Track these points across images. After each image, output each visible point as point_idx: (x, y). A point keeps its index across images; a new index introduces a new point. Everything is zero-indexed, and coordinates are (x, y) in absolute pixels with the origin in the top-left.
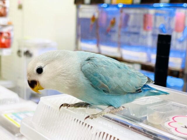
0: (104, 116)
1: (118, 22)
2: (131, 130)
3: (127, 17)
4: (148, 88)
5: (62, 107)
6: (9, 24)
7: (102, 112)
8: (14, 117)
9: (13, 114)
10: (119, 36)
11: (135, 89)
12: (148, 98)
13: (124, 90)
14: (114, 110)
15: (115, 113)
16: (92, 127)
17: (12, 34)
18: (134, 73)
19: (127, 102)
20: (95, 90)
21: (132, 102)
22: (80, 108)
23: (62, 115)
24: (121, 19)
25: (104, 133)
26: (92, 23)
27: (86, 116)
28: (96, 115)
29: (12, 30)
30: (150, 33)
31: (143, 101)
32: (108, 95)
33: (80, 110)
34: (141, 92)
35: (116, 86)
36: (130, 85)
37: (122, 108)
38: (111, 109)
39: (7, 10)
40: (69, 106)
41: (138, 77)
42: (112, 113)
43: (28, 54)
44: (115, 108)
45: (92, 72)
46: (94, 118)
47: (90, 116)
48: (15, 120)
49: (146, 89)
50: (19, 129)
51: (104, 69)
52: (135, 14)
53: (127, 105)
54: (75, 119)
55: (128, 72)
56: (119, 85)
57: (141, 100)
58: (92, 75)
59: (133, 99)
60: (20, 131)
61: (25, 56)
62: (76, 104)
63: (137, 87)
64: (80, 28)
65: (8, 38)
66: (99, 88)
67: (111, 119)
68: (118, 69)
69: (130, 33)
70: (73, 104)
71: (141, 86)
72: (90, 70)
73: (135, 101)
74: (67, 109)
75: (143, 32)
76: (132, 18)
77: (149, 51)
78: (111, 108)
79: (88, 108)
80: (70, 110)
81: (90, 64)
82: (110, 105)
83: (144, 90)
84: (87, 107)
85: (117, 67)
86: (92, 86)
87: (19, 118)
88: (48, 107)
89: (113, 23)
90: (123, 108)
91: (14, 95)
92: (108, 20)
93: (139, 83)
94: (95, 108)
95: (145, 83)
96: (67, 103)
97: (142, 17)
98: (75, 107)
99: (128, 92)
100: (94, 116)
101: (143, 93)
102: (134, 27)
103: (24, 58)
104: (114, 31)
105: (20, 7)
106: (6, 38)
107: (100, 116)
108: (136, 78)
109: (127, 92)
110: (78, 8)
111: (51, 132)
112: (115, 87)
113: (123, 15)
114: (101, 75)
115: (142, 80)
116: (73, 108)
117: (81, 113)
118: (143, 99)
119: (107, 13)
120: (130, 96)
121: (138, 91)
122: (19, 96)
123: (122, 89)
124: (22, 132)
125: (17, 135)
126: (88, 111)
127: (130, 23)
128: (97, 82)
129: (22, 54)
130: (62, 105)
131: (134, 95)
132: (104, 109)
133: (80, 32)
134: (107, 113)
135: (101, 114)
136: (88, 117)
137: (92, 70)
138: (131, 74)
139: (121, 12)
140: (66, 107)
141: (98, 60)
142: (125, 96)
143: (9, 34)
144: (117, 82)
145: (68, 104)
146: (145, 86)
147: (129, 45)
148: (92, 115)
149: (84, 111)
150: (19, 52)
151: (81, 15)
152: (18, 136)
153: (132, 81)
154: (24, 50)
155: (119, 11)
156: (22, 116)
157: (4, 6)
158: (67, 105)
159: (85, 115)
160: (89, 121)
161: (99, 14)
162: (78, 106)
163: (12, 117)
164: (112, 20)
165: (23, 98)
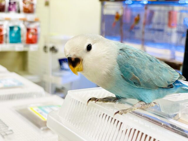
0: (134, 112)
1: (143, 19)
2: (164, 128)
3: (152, 13)
4: (181, 84)
5: (90, 102)
6: (37, 20)
7: (133, 107)
8: (40, 111)
9: (39, 107)
10: (143, 33)
11: (167, 84)
12: (179, 95)
13: (155, 84)
14: (145, 105)
15: (146, 109)
16: (122, 123)
17: (39, 31)
18: (166, 68)
19: (157, 98)
20: (125, 82)
21: (163, 98)
22: (108, 103)
23: (90, 110)
24: (145, 15)
25: (135, 130)
26: (115, 20)
27: (116, 111)
28: (126, 110)
29: (39, 26)
30: (175, 30)
31: (174, 98)
32: (139, 88)
33: (109, 105)
34: (173, 87)
35: (147, 78)
36: (162, 79)
37: (153, 103)
38: (142, 105)
39: (35, 7)
40: (98, 100)
41: (170, 72)
42: (143, 109)
43: (53, 49)
44: (146, 104)
45: (123, 63)
46: (123, 114)
47: (120, 112)
48: (41, 113)
49: (179, 85)
50: (45, 122)
51: (136, 60)
52: (160, 11)
53: (158, 101)
54: (104, 114)
55: (160, 65)
56: (151, 78)
57: (171, 96)
58: (124, 66)
59: (164, 95)
60: (47, 125)
61: (51, 51)
62: (105, 98)
63: (169, 82)
64: (104, 25)
65: (35, 34)
66: (130, 80)
67: (141, 115)
68: (150, 61)
69: (154, 30)
70: (101, 99)
71: (173, 82)
72: (122, 61)
73: (166, 97)
74: (95, 104)
75: (167, 29)
76: (156, 14)
77: (173, 48)
78: (142, 103)
79: (117, 103)
80: (99, 104)
81: (122, 54)
82: (141, 101)
83: (176, 86)
84: (115, 101)
85: (149, 60)
86: (123, 77)
87: (45, 112)
88: (76, 101)
89: (137, 20)
90: (154, 105)
91: (40, 89)
92: (132, 17)
93: (171, 77)
94: (124, 103)
95: (177, 78)
96: (95, 97)
97: (167, 14)
98: (103, 102)
99: (160, 86)
100: (124, 111)
101: (175, 89)
102: (159, 23)
103: (49, 54)
104: (138, 28)
105: (47, 4)
106: (33, 34)
107: (131, 111)
108: (168, 72)
109: (158, 87)
110: (103, 5)
111: (78, 127)
112: (147, 80)
113: (148, 12)
114: (133, 66)
115: (174, 75)
116: (101, 102)
117: (110, 108)
118: (175, 96)
119: (132, 9)
120: (161, 92)
121: (170, 86)
122: (45, 90)
123: (154, 83)
124: (48, 126)
125: (42, 128)
126: (117, 106)
127: (155, 19)
128: (129, 73)
129: (48, 49)
130: (90, 99)
131: (165, 91)
132: (135, 105)
133: (104, 29)
134: (137, 109)
135: (131, 109)
136: (118, 112)
137: (124, 61)
138: (163, 68)
139: (146, 8)
140: (94, 102)
141: (130, 51)
142: (156, 90)
143: (36, 30)
144: (149, 75)
145: (97, 99)
146: (177, 82)
147: (152, 42)
148: (122, 110)
149: (113, 106)
150: (45, 48)
151: (106, 12)
152: (43, 130)
153: (164, 75)
154: (50, 46)
155: (144, 7)
156: (48, 110)
157: (31, 3)
158: (95, 99)
159: (114, 111)
160: (119, 117)
161: (123, 11)
162: (107, 101)
163: (38, 110)
164: (136, 17)
165: (48, 92)
